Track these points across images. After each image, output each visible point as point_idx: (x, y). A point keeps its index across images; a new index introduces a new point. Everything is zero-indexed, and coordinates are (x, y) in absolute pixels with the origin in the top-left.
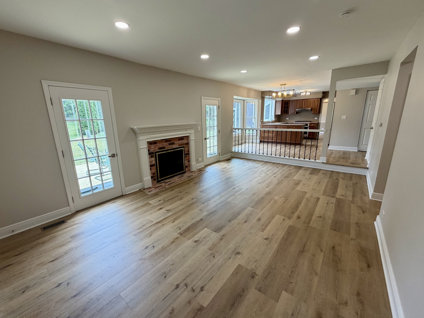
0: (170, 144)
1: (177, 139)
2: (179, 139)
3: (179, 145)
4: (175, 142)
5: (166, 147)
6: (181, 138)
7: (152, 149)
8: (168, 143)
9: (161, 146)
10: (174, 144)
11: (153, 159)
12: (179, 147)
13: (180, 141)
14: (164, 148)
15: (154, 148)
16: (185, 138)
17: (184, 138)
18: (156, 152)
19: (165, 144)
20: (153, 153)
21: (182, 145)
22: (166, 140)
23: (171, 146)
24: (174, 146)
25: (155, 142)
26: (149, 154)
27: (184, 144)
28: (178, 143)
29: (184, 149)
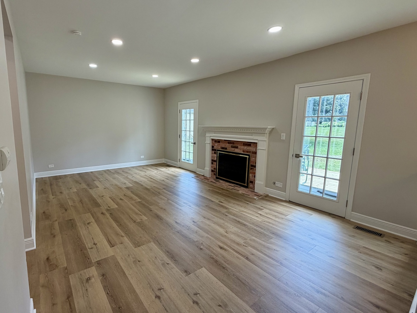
0: (232, 147)
1: (241, 144)
2: (244, 144)
3: (243, 150)
4: (239, 147)
5: (228, 148)
6: (249, 144)
7: (216, 147)
8: (231, 145)
9: (223, 146)
10: (237, 148)
11: (216, 155)
12: (242, 153)
13: (246, 147)
14: (226, 149)
15: (217, 146)
16: (254, 145)
17: (252, 144)
18: (218, 150)
19: (227, 145)
20: (215, 150)
21: (247, 152)
22: (229, 142)
23: (233, 149)
24: (237, 151)
25: (219, 141)
26: (213, 150)
27: (250, 152)
28: (242, 148)
29: (249, 158)
